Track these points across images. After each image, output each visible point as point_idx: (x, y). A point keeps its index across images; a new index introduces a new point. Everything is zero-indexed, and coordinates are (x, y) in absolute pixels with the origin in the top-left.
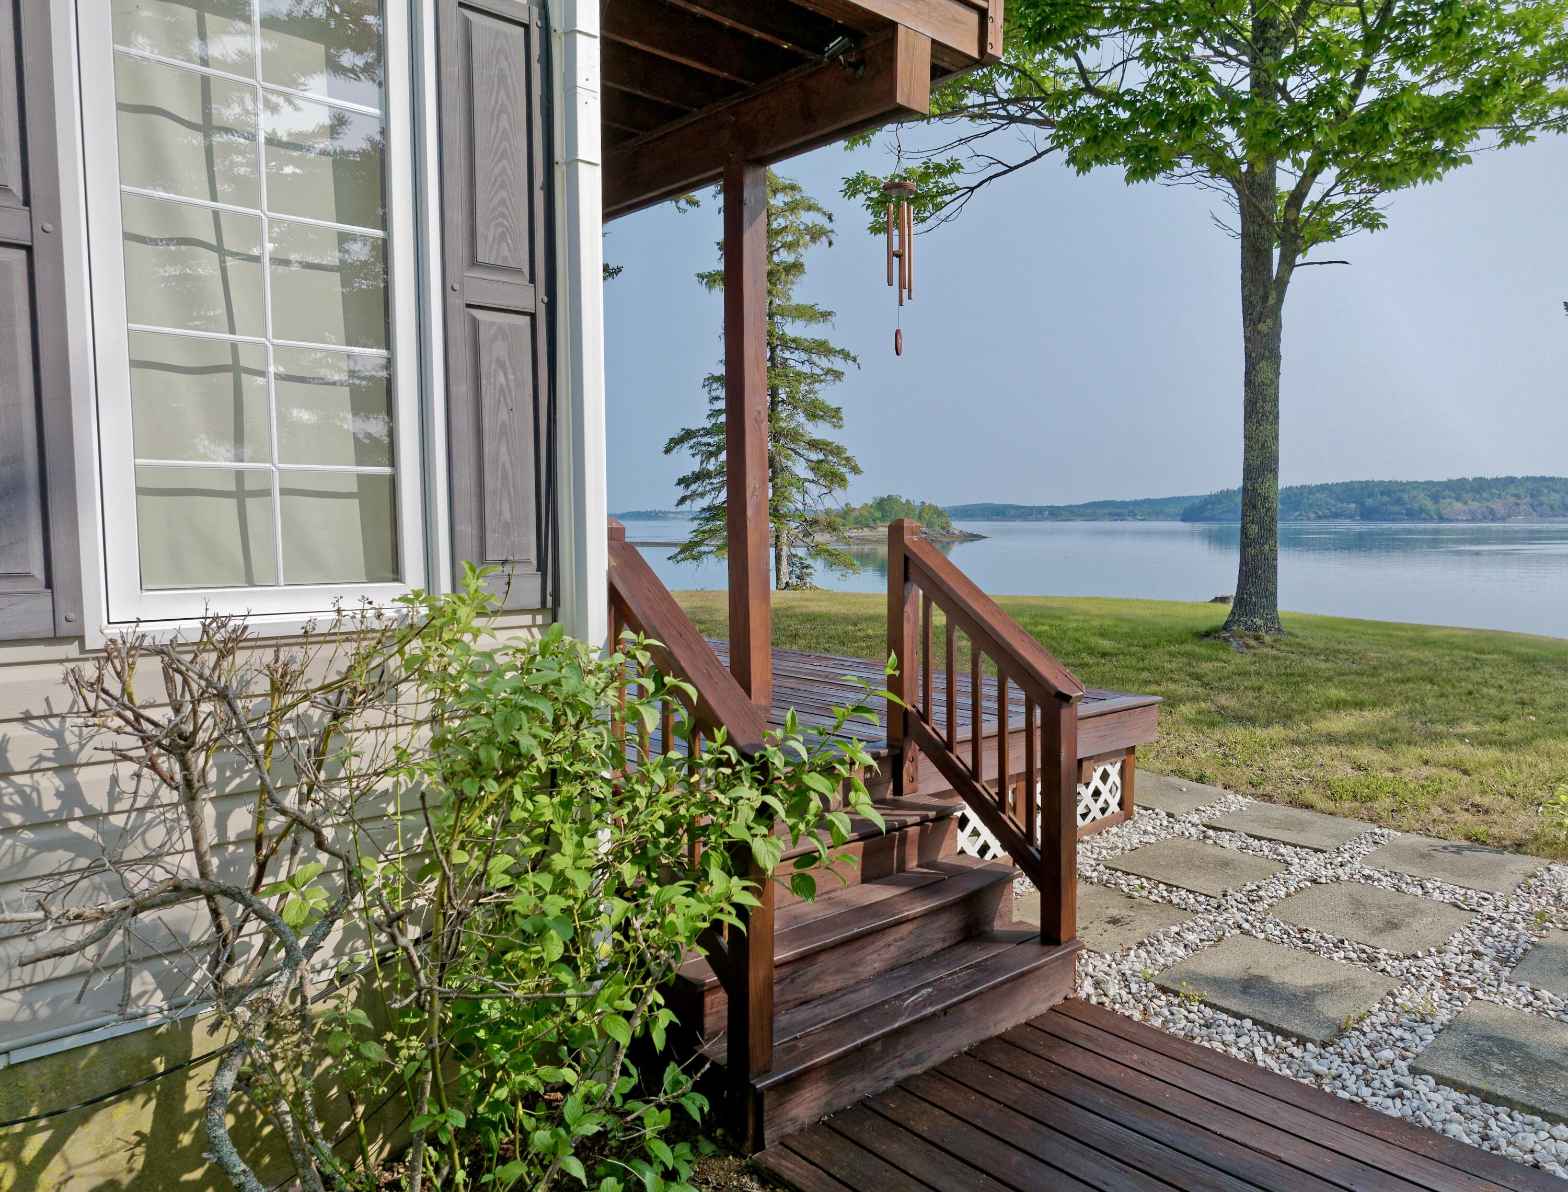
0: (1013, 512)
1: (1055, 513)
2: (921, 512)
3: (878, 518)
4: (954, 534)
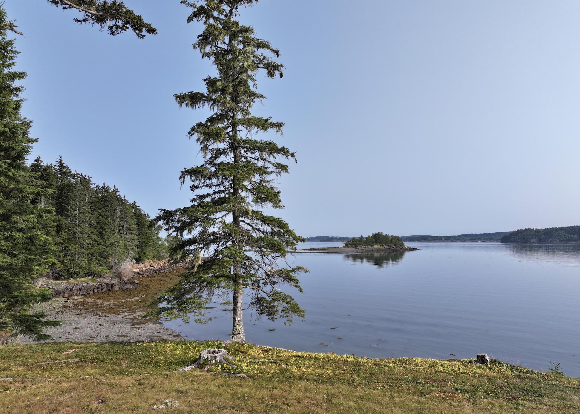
0: (430, 238)
1: (448, 239)
2: (392, 239)
3: (374, 242)
4: (405, 248)
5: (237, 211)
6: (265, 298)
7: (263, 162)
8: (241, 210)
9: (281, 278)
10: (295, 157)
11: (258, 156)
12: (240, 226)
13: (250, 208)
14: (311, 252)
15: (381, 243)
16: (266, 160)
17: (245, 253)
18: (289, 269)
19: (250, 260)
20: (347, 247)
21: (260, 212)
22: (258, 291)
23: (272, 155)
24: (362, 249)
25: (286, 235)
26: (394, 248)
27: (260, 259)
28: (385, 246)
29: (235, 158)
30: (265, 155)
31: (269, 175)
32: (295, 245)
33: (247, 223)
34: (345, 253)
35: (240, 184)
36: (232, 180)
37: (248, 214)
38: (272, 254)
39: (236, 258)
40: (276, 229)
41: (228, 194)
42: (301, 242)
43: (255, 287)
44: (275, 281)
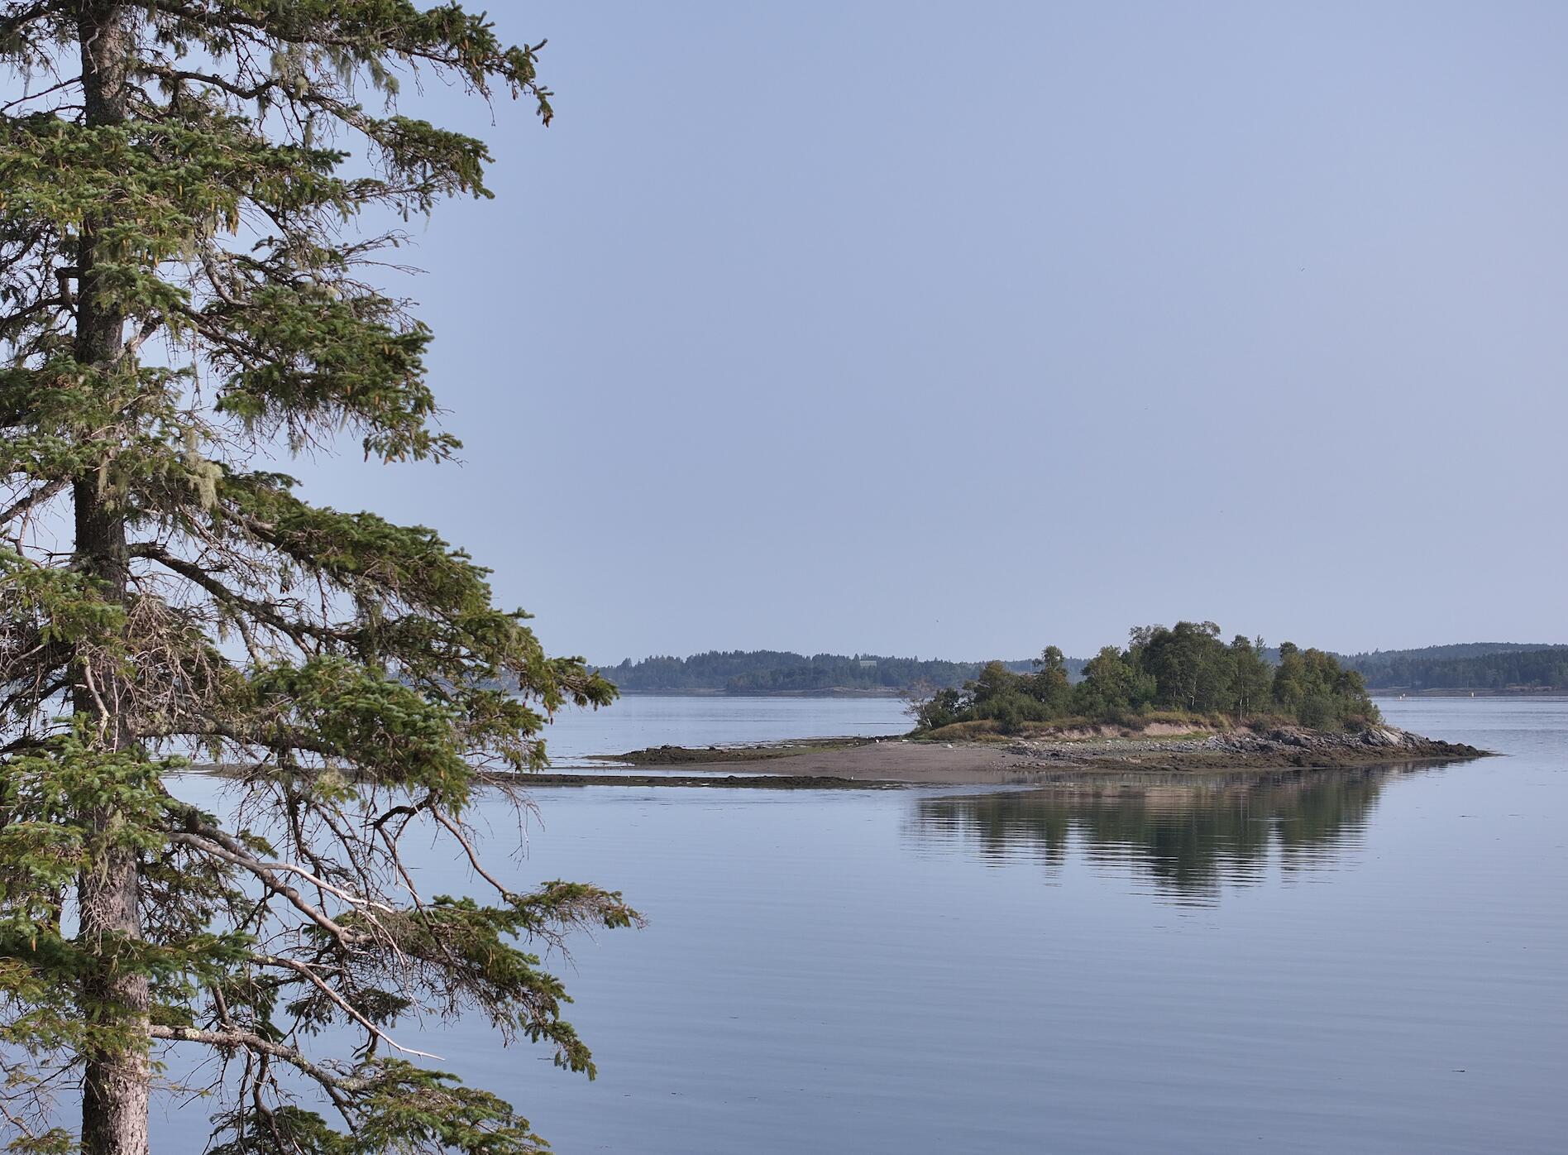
2: (1282, 673)
3: (1146, 697)
4: (1385, 743)
5: (112, 479)
6: (313, 1118)
7: (303, 113)
8: (138, 473)
9: (432, 972)
10: (538, 82)
11: (267, 69)
12: (130, 586)
13: (205, 450)
14: (651, 782)
15: (1199, 706)
16: (319, 99)
17: (169, 783)
18: (487, 899)
19: (206, 835)
20: (936, 739)
21: (279, 485)
22: (264, 1061)
23: (364, 67)
24: (1055, 754)
25: (464, 651)
26: (1296, 742)
27: (274, 830)
28: (1236, 724)
29: (92, 80)
30: (315, 59)
31: (345, 213)
32: (531, 723)
33: (177, 566)
34: (923, 785)
35: (131, 281)
36: (65, 246)
37: (192, 496)
38: (366, 790)
39: (103, 821)
40: (394, 608)
41: (39, 344)
42: (580, 701)
43: (239, 1034)
44: (389, 988)
